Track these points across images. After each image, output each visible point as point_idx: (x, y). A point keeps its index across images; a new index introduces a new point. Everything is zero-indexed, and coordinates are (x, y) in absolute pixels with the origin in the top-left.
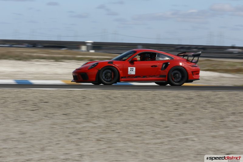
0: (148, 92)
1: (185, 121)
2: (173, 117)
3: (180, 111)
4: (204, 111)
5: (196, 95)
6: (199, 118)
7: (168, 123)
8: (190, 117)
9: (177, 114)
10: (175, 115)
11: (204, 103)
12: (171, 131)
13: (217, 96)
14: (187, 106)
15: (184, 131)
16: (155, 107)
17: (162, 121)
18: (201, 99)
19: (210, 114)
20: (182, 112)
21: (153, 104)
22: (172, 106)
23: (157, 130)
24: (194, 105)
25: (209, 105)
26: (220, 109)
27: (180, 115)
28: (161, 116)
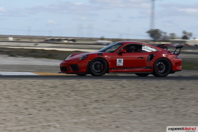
0: (14, 81)
1: (49, 108)
2: (37, 105)
3: (44, 99)
4: (68, 98)
5: (61, 83)
6: (62, 105)
7: (31, 110)
8: (53, 105)
9: (41, 102)
10: (39, 103)
11: (69, 91)
12: (34, 118)
13: (81, 85)
14: (52, 94)
15: (47, 118)
16: (19, 95)
17: (26, 109)
18: (65, 88)
19: (74, 102)
20: (46, 100)
21: (18, 93)
22: (36, 94)
23: (20, 117)
24: (58, 93)
25: (73, 93)
26: (84, 97)
27: (44, 103)
28: (25, 104)
